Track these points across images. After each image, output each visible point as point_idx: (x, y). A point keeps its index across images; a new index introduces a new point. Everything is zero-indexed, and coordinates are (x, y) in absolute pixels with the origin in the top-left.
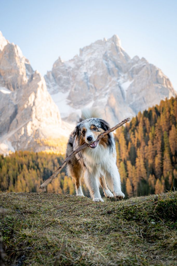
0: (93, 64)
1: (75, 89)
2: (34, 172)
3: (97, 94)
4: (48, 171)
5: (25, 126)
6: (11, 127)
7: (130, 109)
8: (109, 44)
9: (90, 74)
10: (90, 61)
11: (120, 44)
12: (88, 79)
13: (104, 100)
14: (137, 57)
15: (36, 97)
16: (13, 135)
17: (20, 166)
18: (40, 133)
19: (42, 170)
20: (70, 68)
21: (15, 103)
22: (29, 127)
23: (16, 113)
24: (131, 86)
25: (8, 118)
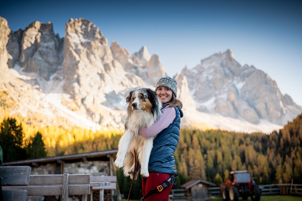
0: (212, 70)
1: (200, 89)
3: (217, 92)
7: (245, 103)
8: (224, 56)
9: (210, 77)
10: (209, 68)
11: (233, 55)
12: (209, 81)
13: (224, 96)
14: (247, 65)
15: (181, 91)
20: (193, 73)
24: (244, 86)
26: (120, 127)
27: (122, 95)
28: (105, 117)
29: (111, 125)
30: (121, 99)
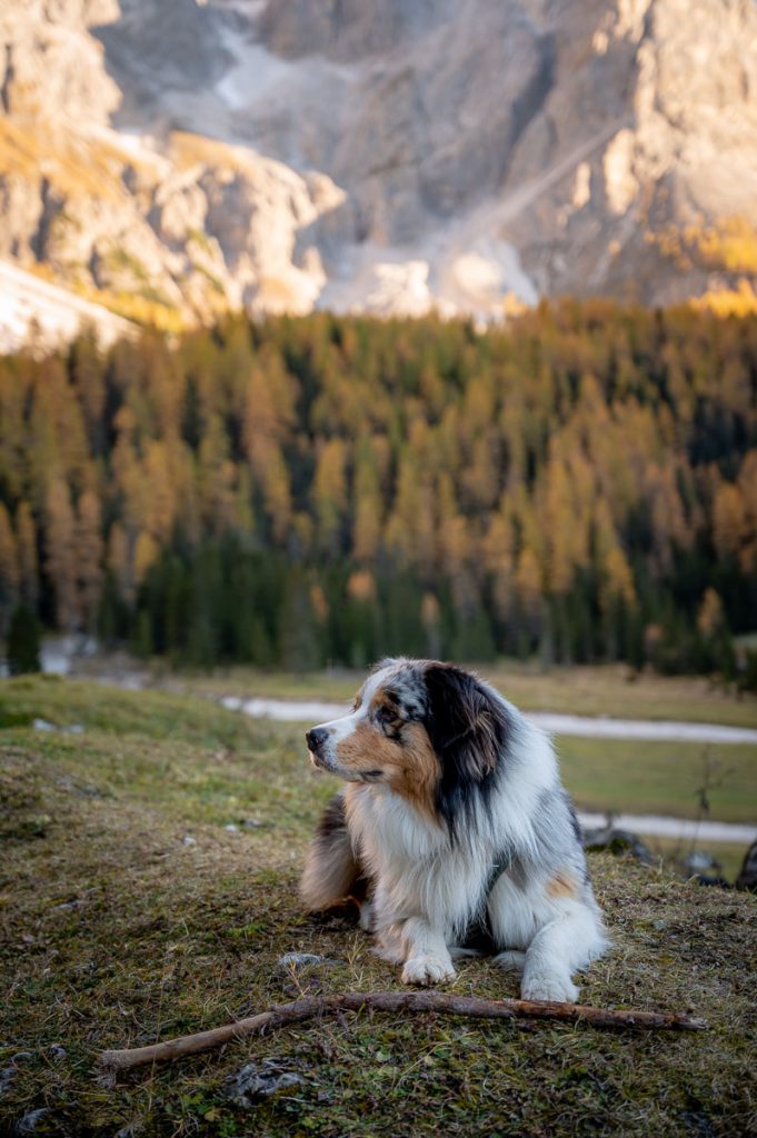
2: (639, 420)
4: (719, 412)
5: (597, 157)
6: (515, 165)
16: (530, 211)
17: (565, 386)
18: (680, 196)
19: (686, 409)
21: (540, 25)
22: (617, 163)
23: (543, 83)
25: (503, 113)
26: (191, 268)
27: (241, 23)
28: (79, 207)
29: (123, 258)
30: (228, 60)
